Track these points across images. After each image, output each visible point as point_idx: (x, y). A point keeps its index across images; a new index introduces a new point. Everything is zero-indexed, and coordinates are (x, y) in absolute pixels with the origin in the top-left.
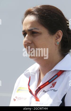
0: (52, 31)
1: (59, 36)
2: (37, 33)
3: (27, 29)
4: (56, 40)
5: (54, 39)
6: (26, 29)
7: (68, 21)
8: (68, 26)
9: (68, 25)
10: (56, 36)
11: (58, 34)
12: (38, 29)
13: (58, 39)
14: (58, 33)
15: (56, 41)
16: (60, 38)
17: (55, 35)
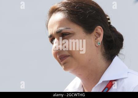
0: (89, 28)
1: (99, 35)
2: (68, 34)
3: (55, 32)
4: (95, 39)
5: (93, 39)
6: (53, 33)
7: (108, 16)
8: (110, 23)
9: (109, 21)
10: (95, 35)
11: (97, 32)
12: (69, 28)
13: (99, 39)
14: (97, 30)
15: (95, 41)
16: (100, 37)
17: (93, 33)
